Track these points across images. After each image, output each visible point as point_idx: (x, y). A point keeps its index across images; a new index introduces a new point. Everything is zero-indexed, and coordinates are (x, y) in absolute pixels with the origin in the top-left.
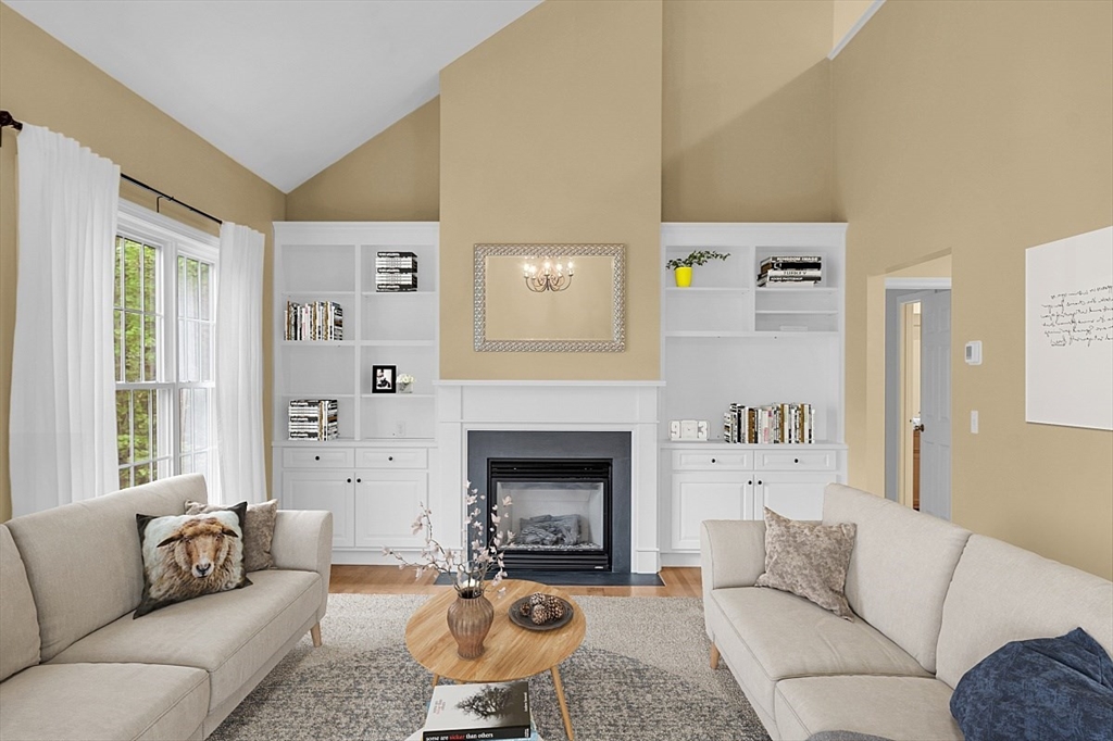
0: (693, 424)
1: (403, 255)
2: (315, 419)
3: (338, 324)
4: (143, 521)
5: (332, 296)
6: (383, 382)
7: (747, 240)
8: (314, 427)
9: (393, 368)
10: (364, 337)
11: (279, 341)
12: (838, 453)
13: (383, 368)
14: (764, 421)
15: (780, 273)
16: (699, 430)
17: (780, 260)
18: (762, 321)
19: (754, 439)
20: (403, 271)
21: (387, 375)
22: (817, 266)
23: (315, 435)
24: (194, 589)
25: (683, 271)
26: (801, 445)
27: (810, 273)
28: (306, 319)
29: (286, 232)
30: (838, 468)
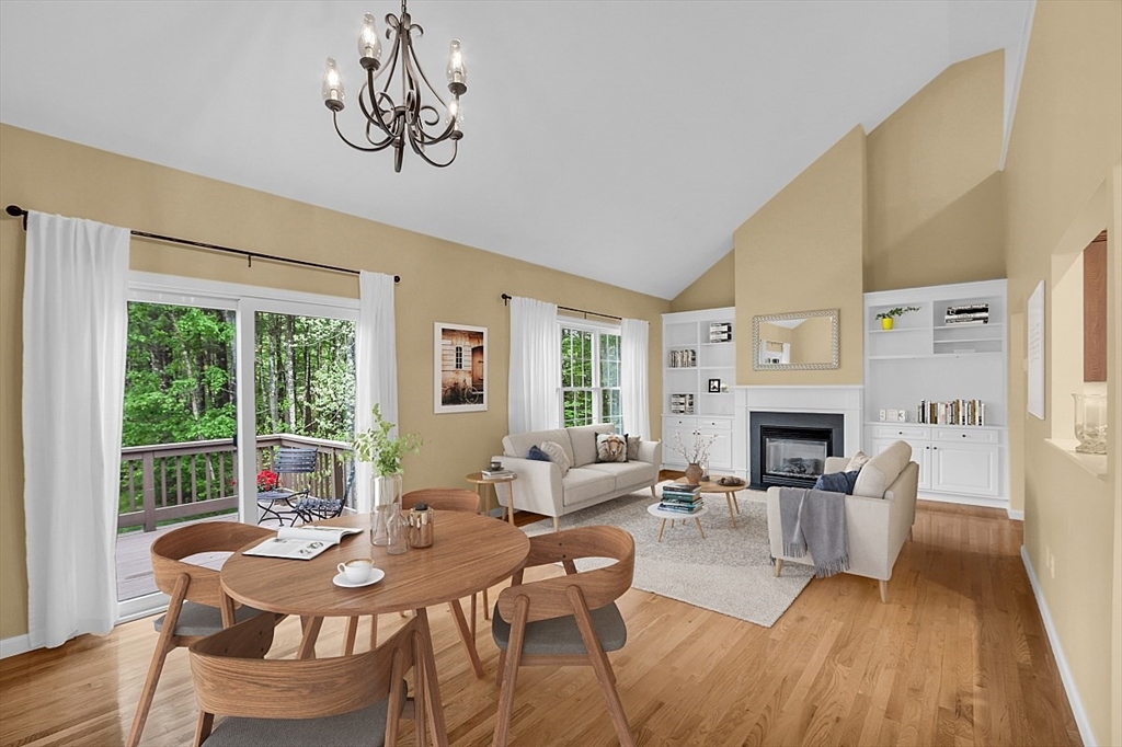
0: (896, 413)
1: (723, 325)
2: (682, 404)
3: (694, 360)
4: (596, 435)
5: (691, 346)
6: (714, 387)
7: (926, 298)
8: (682, 408)
9: (719, 381)
10: (702, 365)
11: (666, 369)
12: (1000, 432)
13: (714, 380)
14: (941, 410)
15: (956, 317)
16: (900, 415)
17: (955, 309)
18: (938, 348)
19: (934, 420)
20: (723, 332)
21: (716, 384)
22: (985, 310)
23: (682, 412)
24: (611, 459)
25: (887, 320)
26: (973, 426)
27: (978, 315)
28: (679, 358)
29: (668, 319)
30: (1000, 442)
